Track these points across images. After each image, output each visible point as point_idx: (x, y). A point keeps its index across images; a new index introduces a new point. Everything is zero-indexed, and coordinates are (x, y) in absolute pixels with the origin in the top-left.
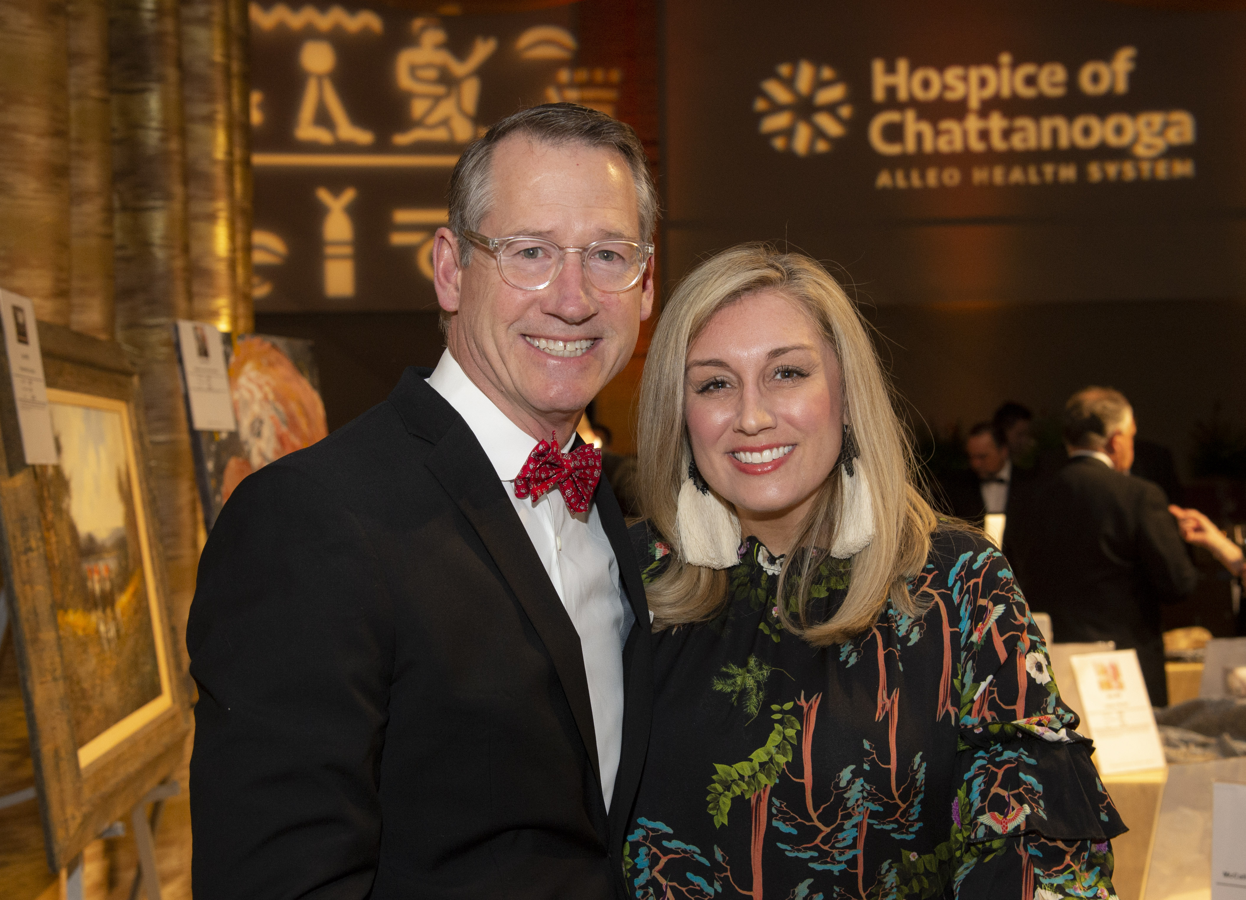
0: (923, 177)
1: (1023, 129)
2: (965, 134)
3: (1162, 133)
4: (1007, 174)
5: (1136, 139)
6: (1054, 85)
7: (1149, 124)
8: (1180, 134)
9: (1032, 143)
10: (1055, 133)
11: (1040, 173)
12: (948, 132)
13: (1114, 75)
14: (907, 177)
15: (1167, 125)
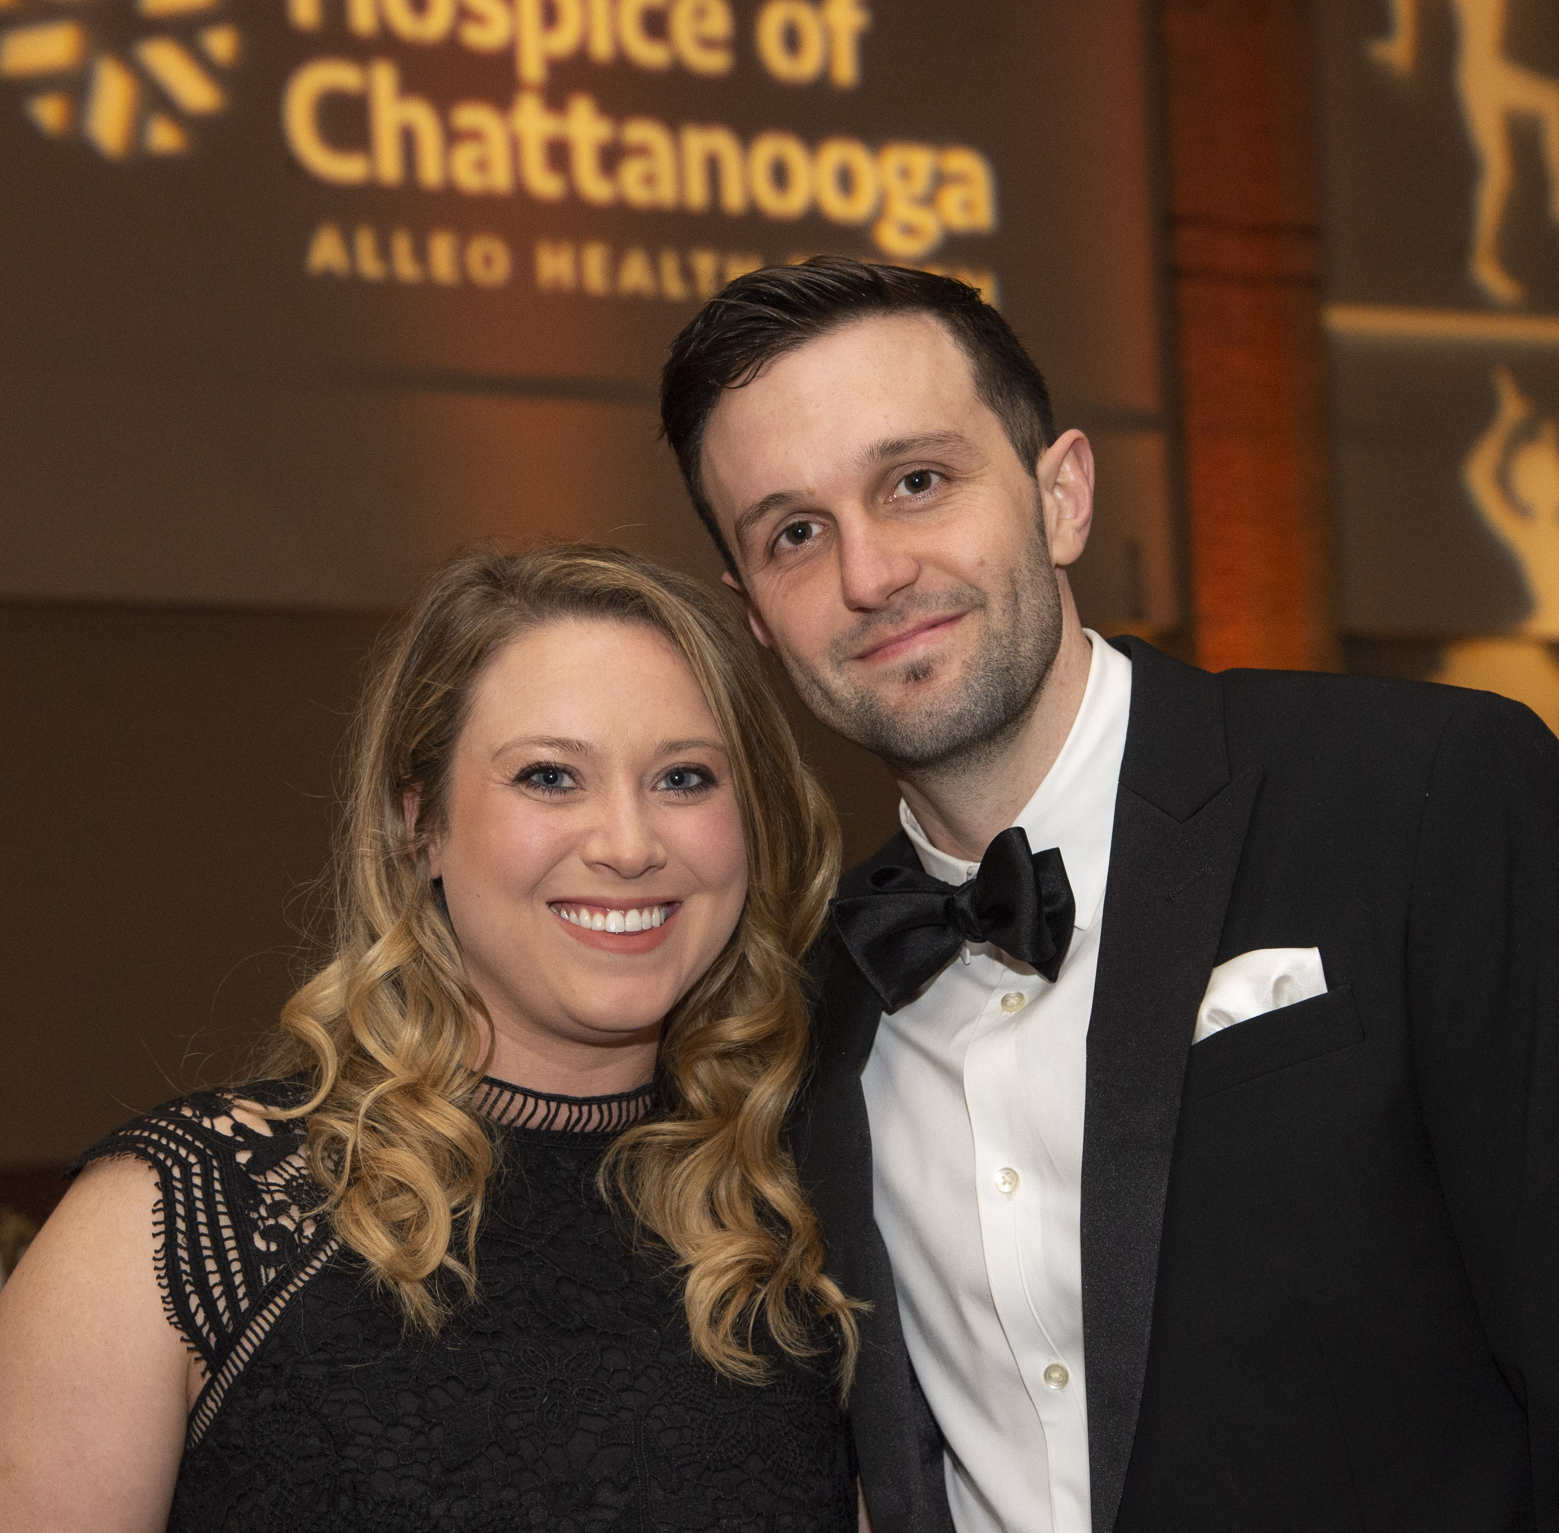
0: (421, 254)
1: (642, 151)
2: (515, 146)
3: (929, 200)
4: (615, 266)
5: (880, 212)
6: (708, 43)
7: (905, 174)
8: (967, 206)
9: (666, 193)
10: (713, 167)
11: (688, 274)
12: (475, 136)
13: (828, 36)
14: (384, 251)
15: (940, 180)
